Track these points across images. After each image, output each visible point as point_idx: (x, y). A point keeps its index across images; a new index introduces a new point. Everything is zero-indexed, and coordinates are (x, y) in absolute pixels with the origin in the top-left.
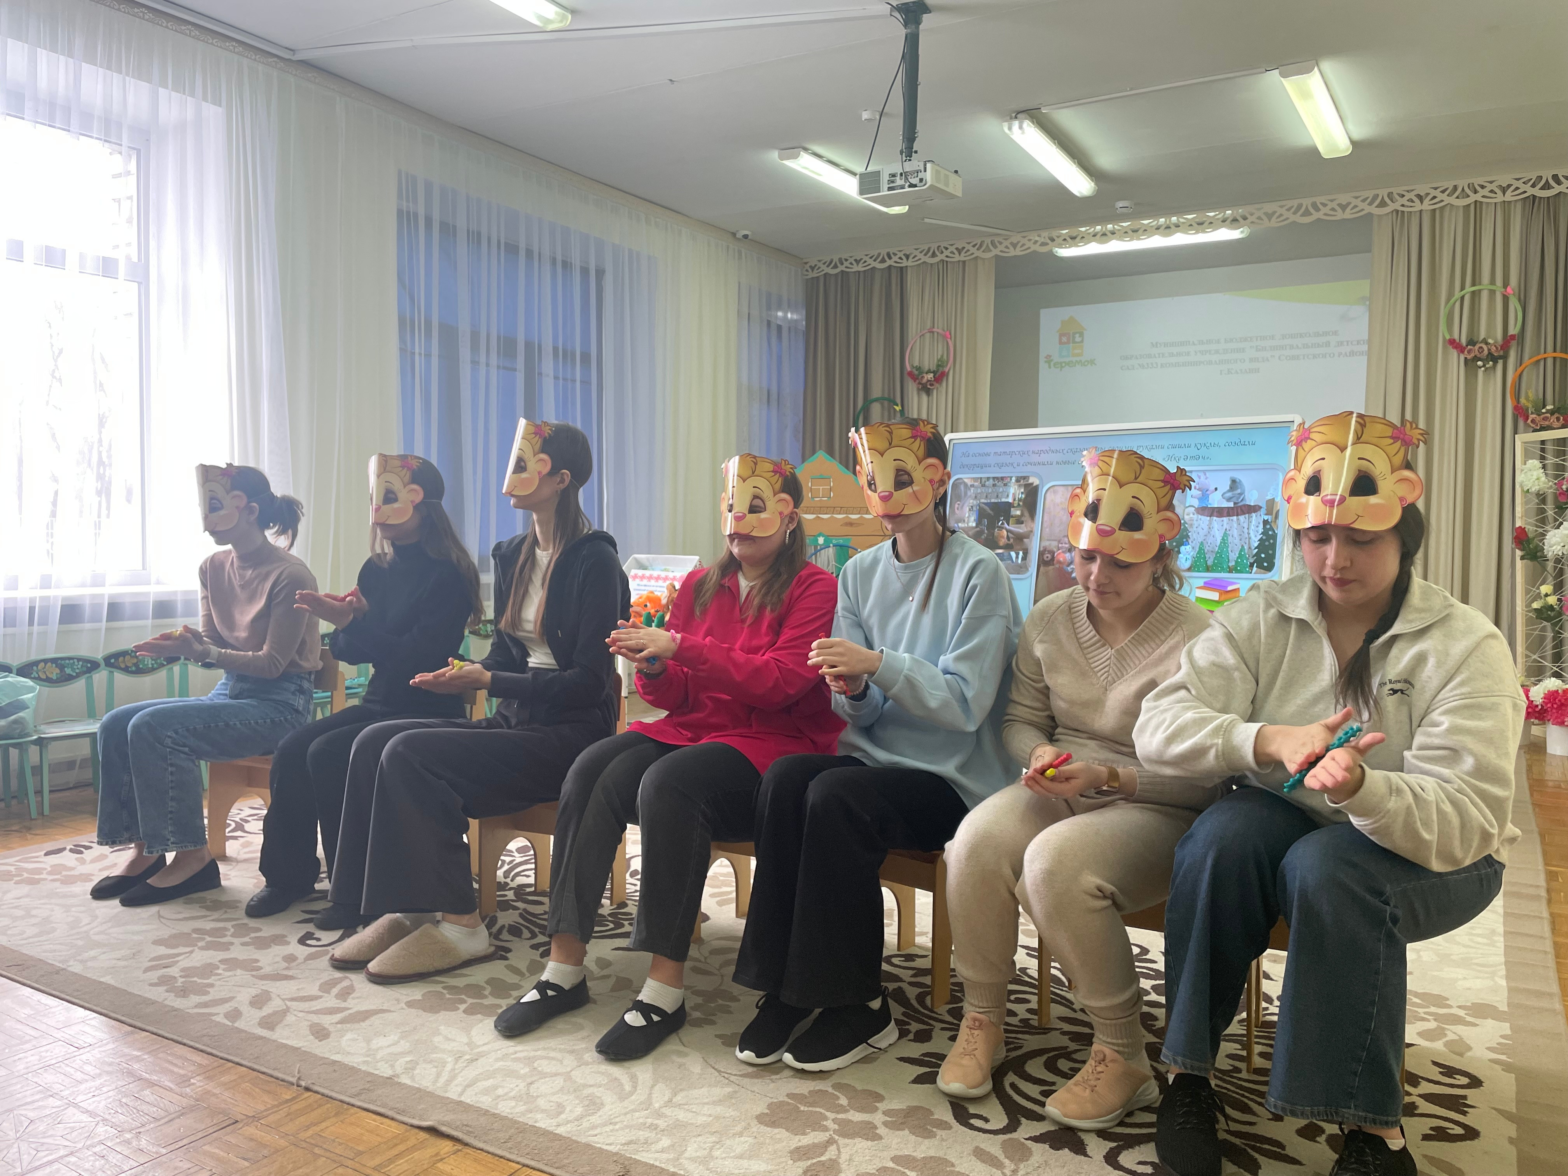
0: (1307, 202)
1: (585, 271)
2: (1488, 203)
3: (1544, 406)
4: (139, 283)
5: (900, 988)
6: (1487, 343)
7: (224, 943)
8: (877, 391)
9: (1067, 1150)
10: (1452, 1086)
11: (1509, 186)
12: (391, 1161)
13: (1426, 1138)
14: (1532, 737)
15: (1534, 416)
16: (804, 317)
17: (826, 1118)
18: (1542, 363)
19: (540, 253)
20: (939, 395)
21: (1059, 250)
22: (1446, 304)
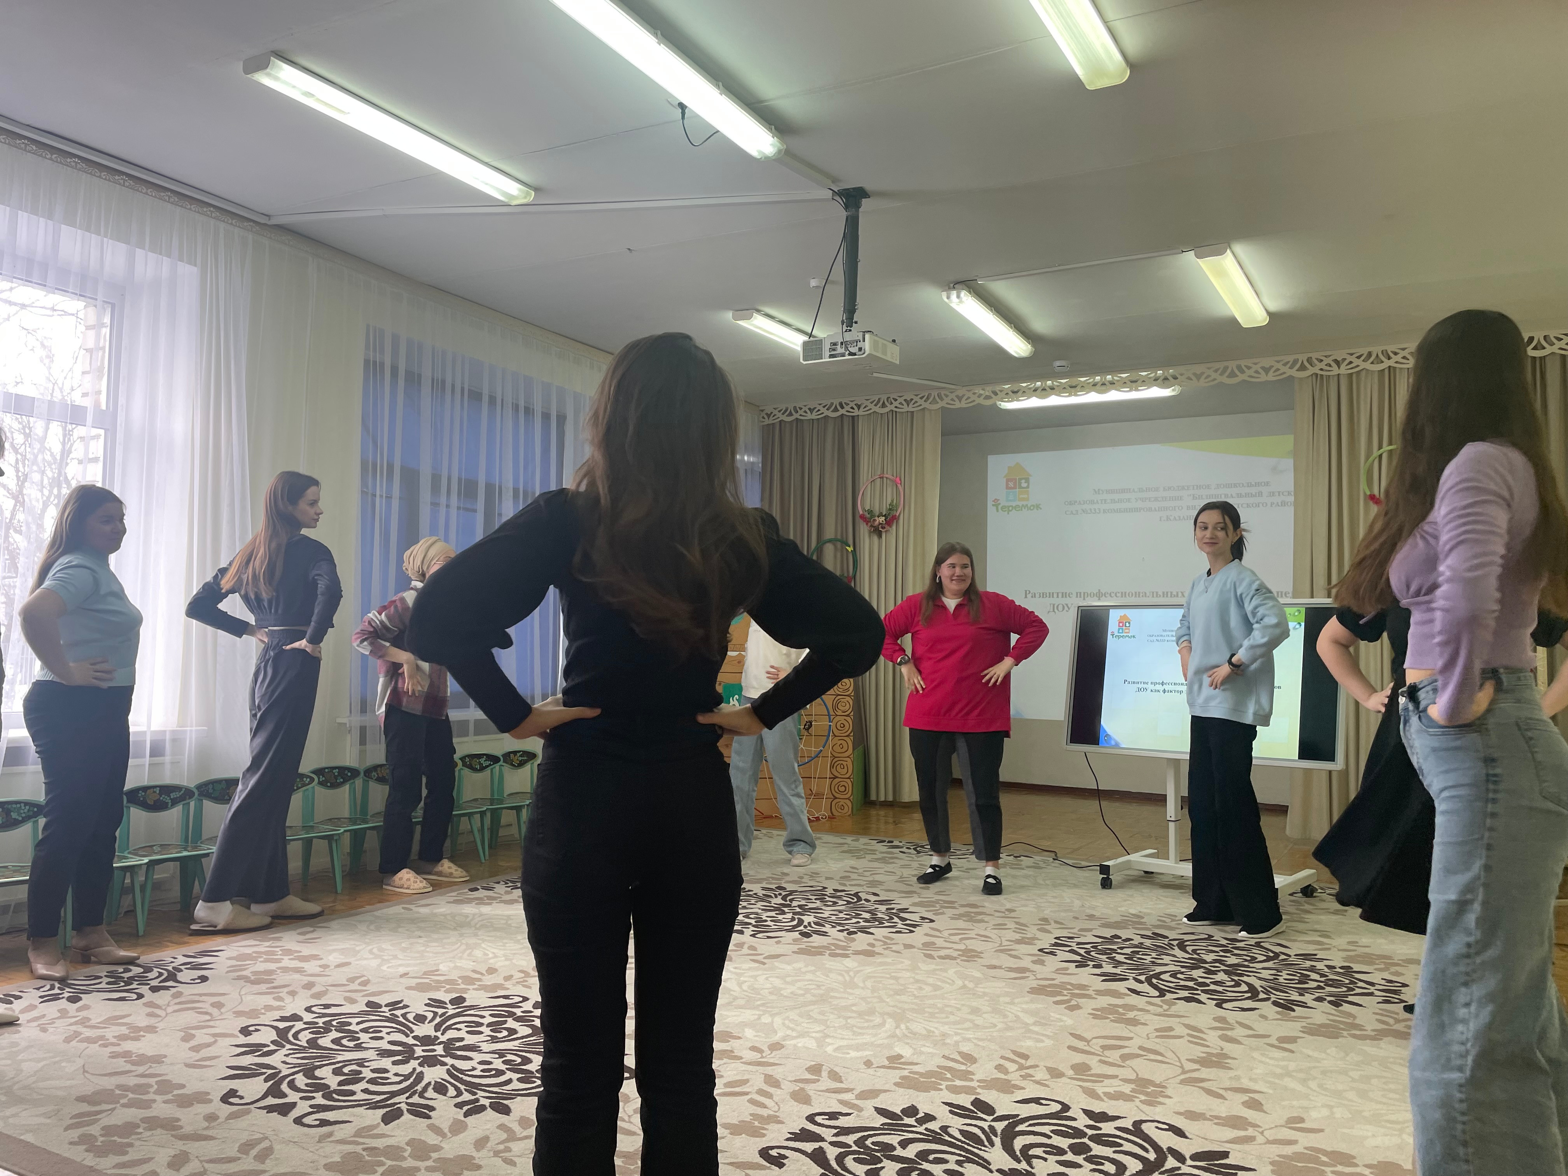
0: (1232, 365)
1: (546, 416)
2: (1401, 369)
4: (106, 430)
5: (821, 1147)
7: (146, 1100)
8: (830, 532)
16: (760, 460)
19: (502, 400)
20: (890, 537)
21: (1003, 404)
22: (1365, 462)
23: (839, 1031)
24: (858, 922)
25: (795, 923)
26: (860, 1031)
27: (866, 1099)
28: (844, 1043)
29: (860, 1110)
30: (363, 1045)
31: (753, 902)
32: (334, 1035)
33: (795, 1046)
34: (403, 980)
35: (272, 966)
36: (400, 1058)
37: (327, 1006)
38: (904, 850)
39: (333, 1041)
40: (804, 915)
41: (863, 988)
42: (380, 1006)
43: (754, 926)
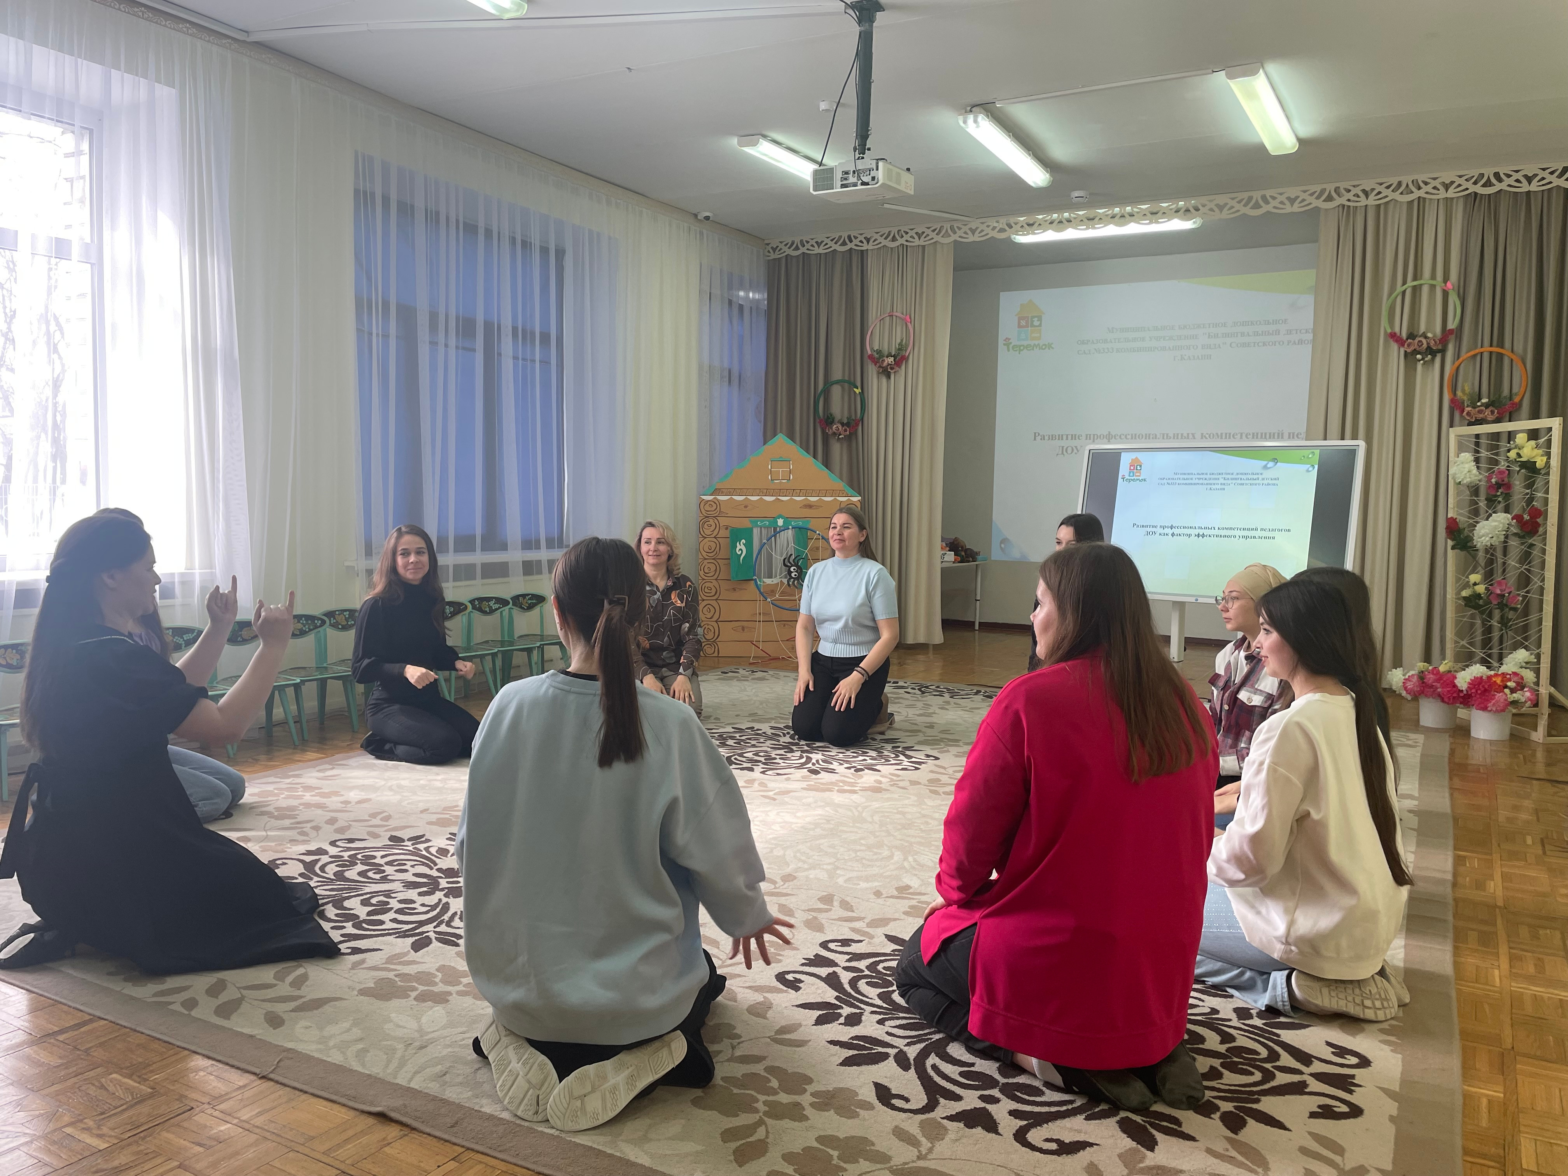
0: (1257, 195)
1: (545, 251)
2: (1431, 199)
3: (1480, 400)
4: (92, 265)
5: (834, 972)
6: (1426, 337)
8: (837, 374)
9: (980, 1128)
10: (1342, 1065)
11: (1452, 183)
12: (339, 1146)
13: (1313, 1115)
14: (1457, 720)
15: (1469, 409)
16: (766, 297)
17: (757, 1101)
18: (1479, 357)
19: (499, 233)
20: (899, 379)
21: (1017, 237)
22: (1388, 299)
23: (850, 863)
24: (865, 760)
25: (803, 760)
26: (870, 863)
27: (876, 927)
28: (854, 874)
29: (872, 937)
30: (389, 877)
31: (762, 740)
32: (360, 867)
33: (807, 877)
34: (423, 815)
35: (295, 803)
36: (425, 889)
37: (351, 841)
38: (909, 690)
39: (360, 874)
40: (812, 753)
41: (871, 823)
42: (403, 841)
43: (764, 763)
